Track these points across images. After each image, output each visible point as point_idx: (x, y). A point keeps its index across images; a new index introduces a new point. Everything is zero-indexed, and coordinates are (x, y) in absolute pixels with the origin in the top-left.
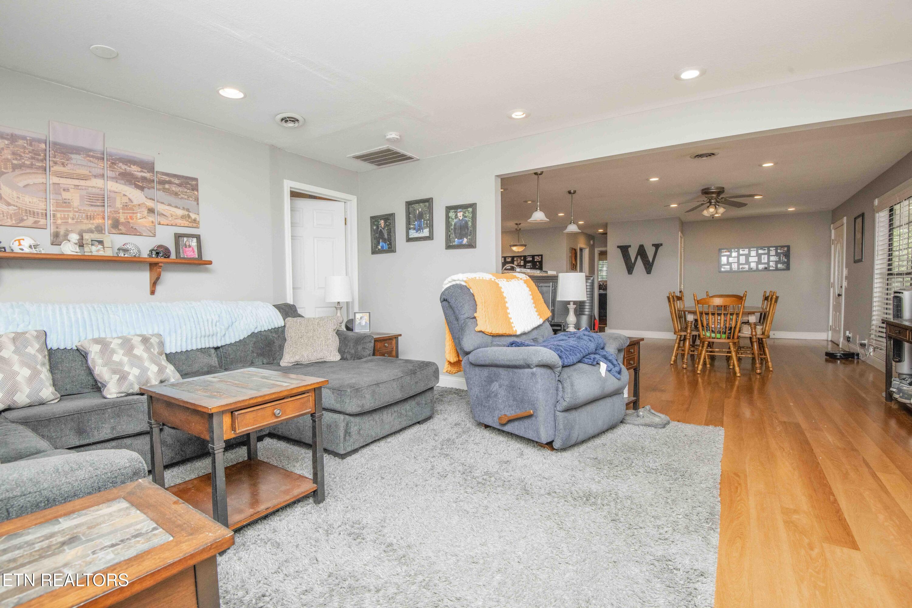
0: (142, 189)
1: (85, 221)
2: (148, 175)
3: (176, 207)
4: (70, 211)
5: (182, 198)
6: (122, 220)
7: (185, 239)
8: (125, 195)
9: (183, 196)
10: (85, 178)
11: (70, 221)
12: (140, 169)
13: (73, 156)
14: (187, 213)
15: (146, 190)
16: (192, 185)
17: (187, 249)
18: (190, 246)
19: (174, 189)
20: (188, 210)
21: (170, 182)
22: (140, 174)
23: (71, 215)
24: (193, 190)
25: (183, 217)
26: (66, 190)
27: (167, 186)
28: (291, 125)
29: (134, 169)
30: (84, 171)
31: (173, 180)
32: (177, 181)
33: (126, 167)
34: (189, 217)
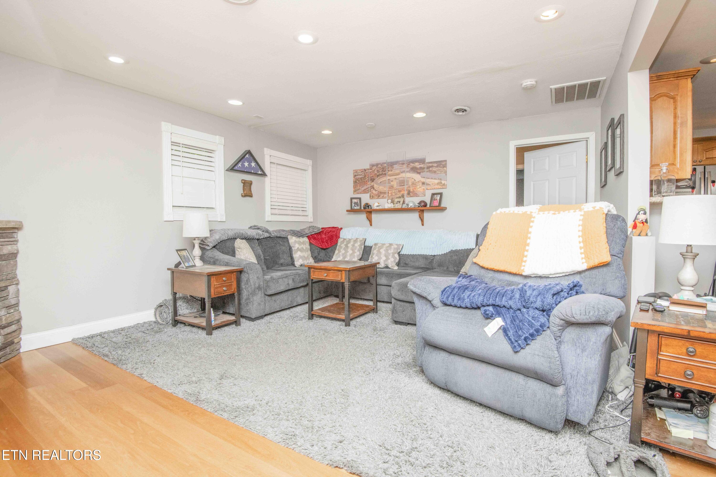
0: (419, 173)
1: (398, 193)
2: (422, 166)
3: (435, 179)
4: (393, 190)
5: (438, 173)
6: (411, 190)
7: (435, 196)
8: (413, 178)
9: (438, 172)
10: (398, 174)
11: (393, 194)
12: (419, 164)
13: (395, 166)
14: (440, 181)
15: (421, 173)
16: (443, 165)
17: (435, 201)
18: (436, 200)
19: (434, 169)
20: (441, 179)
21: (432, 166)
22: (419, 166)
23: (394, 191)
24: (444, 167)
25: (438, 184)
26: (392, 181)
27: (431, 169)
28: (461, 113)
29: (417, 165)
30: (398, 171)
31: (434, 165)
32: (435, 165)
33: (413, 165)
34: (441, 183)
